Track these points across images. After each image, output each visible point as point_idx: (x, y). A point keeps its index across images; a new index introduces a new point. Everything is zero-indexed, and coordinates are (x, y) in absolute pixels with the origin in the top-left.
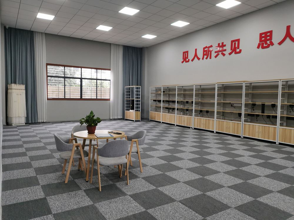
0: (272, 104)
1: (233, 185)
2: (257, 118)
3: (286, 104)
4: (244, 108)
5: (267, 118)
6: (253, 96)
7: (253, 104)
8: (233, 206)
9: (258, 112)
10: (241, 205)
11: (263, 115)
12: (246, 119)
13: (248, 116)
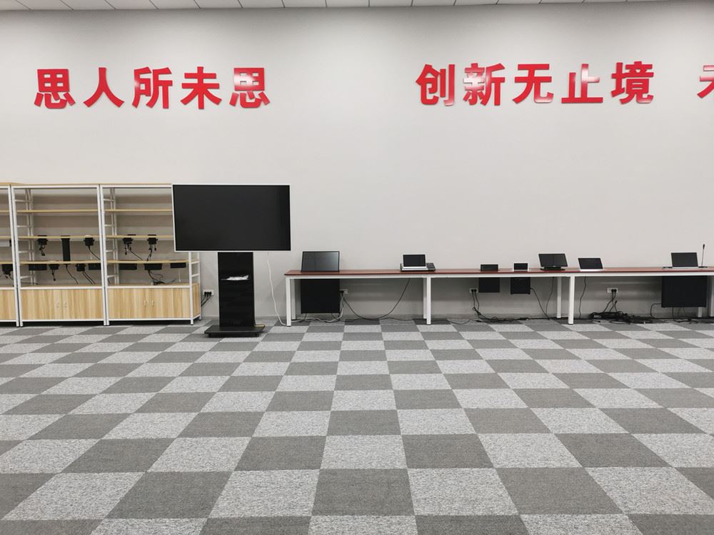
0: (86, 239)
1: (40, 432)
2: (53, 274)
3: (114, 238)
4: (18, 252)
5: (78, 270)
6: (38, 220)
7: (39, 239)
8: (59, 470)
9: (55, 259)
10: (75, 461)
11: (67, 265)
12: (26, 277)
13: (30, 270)
